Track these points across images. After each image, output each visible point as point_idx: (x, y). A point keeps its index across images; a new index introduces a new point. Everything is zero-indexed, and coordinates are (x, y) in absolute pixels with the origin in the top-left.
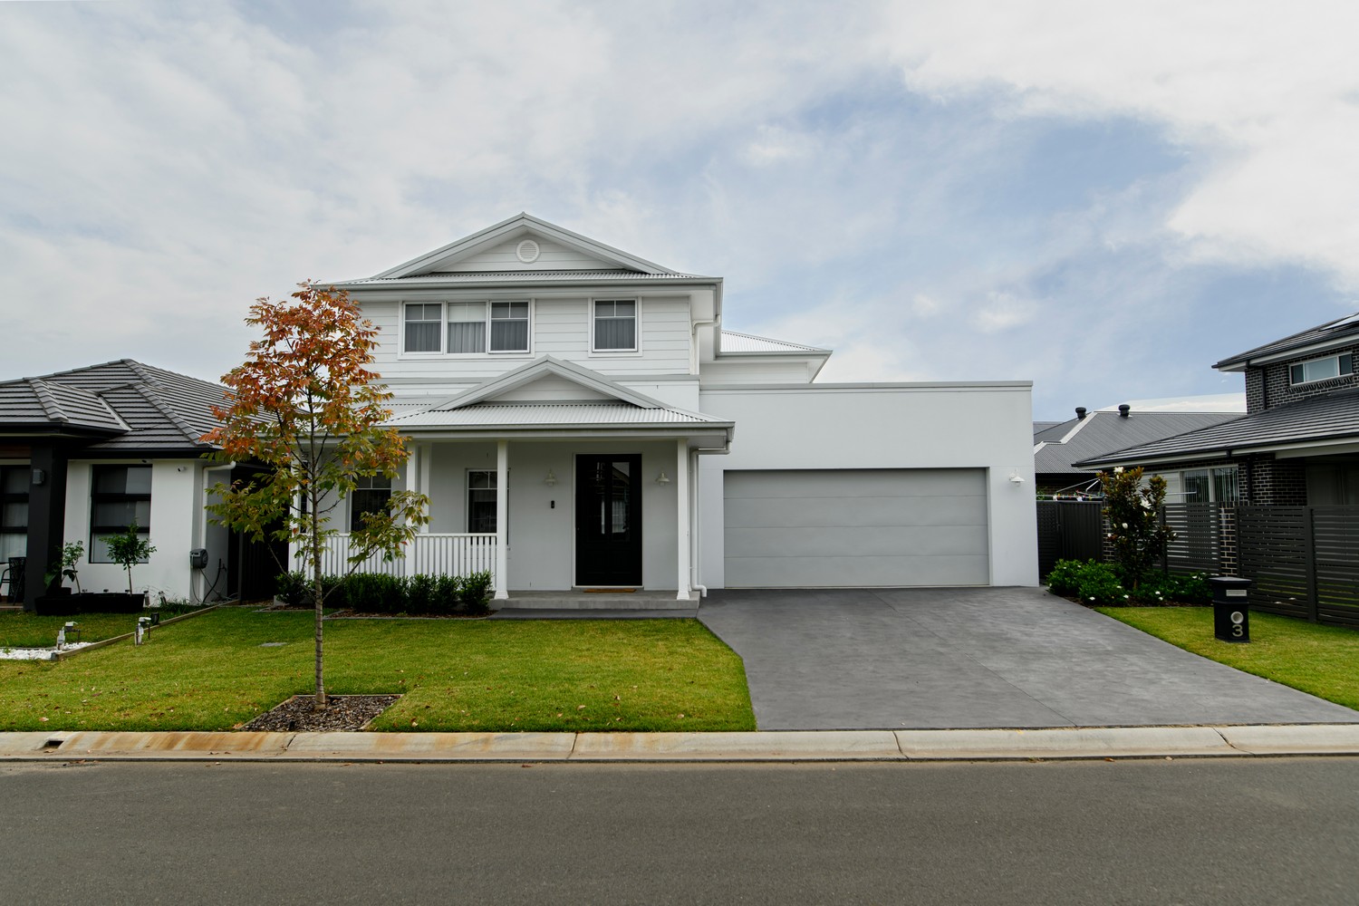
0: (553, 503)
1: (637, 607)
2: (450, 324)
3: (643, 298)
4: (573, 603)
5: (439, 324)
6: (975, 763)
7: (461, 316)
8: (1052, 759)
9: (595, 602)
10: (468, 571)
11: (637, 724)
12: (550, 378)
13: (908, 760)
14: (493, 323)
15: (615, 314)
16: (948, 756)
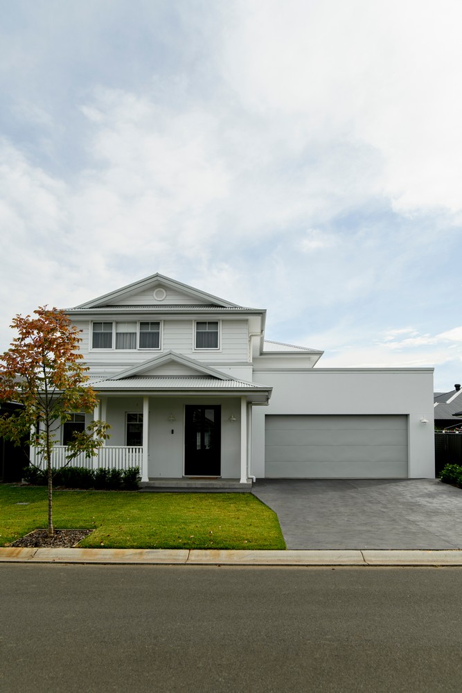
0: (173, 431)
1: (218, 487)
2: (117, 334)
3: (223, 321)
4: (184, 484)
5: (111, 334)
6: (405, 567)
7: (123, 329)
8: (447, 566)
9: (195, 484)
10: (127, 466)
11: (222, 545)
12: (172, 363)
13: (369, 565)
14: (141, 333)
15: (207, 329)
16: (390, 564)
